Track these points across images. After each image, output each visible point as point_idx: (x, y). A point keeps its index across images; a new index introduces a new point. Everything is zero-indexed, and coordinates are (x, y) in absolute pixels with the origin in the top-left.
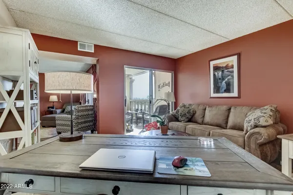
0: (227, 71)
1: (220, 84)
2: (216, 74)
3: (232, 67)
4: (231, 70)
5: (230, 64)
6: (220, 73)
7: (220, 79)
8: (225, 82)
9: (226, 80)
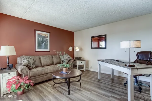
0: (45, 39)
1: (41, 44)
2: (39, 38)
3: (47, 37)
4: (47, 38)
5: (47, 36)
6: (42, 39)
7: (41, 42)
8: (44, 44)
9: (45, 43)
